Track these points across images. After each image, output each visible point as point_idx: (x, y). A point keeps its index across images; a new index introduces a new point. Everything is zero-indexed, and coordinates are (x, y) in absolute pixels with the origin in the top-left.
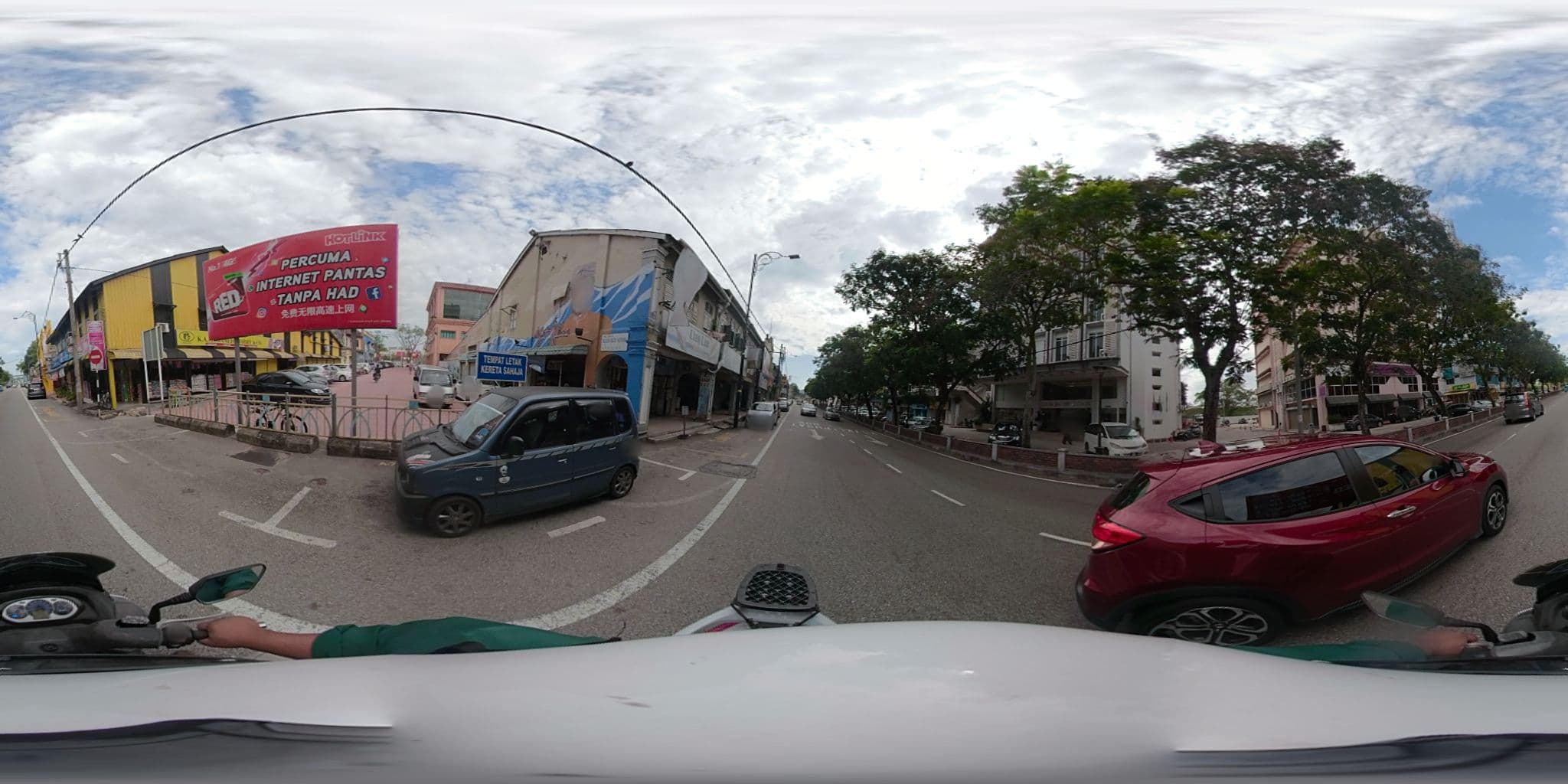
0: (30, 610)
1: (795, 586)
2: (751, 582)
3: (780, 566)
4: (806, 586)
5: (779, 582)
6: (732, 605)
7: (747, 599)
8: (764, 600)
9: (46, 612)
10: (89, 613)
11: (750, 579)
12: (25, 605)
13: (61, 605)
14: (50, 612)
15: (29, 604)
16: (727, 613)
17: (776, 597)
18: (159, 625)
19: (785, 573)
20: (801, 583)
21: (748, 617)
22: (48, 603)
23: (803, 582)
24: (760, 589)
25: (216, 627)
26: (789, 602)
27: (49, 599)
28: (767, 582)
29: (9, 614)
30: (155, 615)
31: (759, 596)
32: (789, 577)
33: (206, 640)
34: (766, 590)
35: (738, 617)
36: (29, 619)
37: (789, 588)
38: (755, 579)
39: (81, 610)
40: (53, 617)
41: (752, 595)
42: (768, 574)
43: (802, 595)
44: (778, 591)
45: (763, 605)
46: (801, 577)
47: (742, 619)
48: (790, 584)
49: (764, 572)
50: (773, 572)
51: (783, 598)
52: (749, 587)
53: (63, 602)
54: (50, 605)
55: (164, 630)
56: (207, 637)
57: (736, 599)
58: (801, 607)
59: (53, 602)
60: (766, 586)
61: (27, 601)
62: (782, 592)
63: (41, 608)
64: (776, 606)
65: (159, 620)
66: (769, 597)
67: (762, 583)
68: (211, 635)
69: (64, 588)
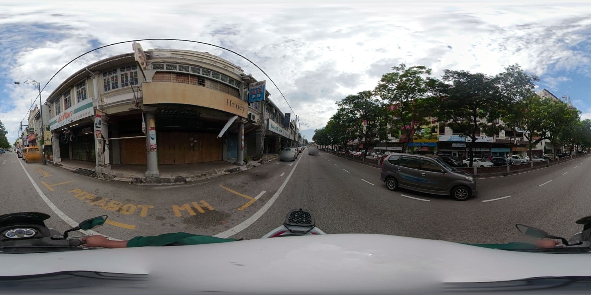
0: (16, 233)
1: (306, 217)
2: (290, 216)
3: (301, 209)
4: (310, 217)
5: (300, 215)
6: (284, 224)
7: (289, 222)
8: (295, 222)
9: (23, 234)
10: (39, 235)
11: (290, 214)
12: (14, 231)
13: (29, 232)
14: (24, 234)
15: (16, 231)
16: (282, 228)
17: (300, 221)
18: (67, 238)
19: (303, 212)
20: (308, 216)
21: (290, 229)
22: (24, 231)
23: (309, 215)
24: (294, 218)
25: (89, 239)
26: (304, 223)
27: (24, 230)
28: (296, 216)
29: (8, 235)
30: (66, 235)
31: (293, 221)
32: (305, 213)
33: (85, 244)
34: (296, 218)
35: (286, 229)
36: (16, 237)
37: (304, 218)
38: (292, 214)
39: (36, 233)
40: (25, 236)
41: (291, 221)
42: (297, 213)
43: (309, 220)
44: (300, 218)
45: (295, 224)
46: (309, 213)
47: (288, 229)
48: (304, 216)
49: (295, 212)
50: (298, 212)
51: (302, 222)
52: (290, 218)
53: (29, 231)
54: (24, 232)
55: (70, 240)
56: (86, 243)
57: (285, 222)
58: (309, 225)
59: (25, 231)
60: (296, 217)
61: (15, 230)
62: (302, 219)
63: (21, 232)
64: (299, 224)
65: (67, 237)
66: (297, 221)
67: (294, 216)
68: (87, 242)
69: (30, 225)
